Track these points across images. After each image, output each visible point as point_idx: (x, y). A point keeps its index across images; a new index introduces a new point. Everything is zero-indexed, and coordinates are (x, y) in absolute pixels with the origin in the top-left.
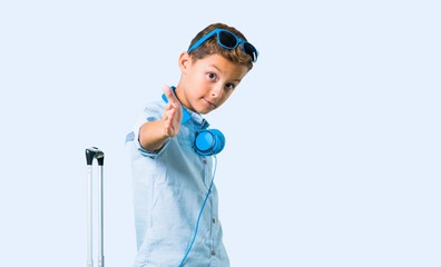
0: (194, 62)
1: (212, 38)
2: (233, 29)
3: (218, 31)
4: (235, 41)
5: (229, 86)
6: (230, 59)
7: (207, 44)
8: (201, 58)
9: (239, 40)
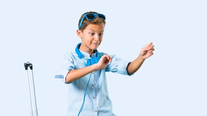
0: (83, 32)
1: (85, 19)
2: (91, 12)
3: (85, 15)
4: (94, 16)
5: (100, 35)
6: (95, 23)
7: (84, 22)
8: (84, 29)
9: (95, 15)
